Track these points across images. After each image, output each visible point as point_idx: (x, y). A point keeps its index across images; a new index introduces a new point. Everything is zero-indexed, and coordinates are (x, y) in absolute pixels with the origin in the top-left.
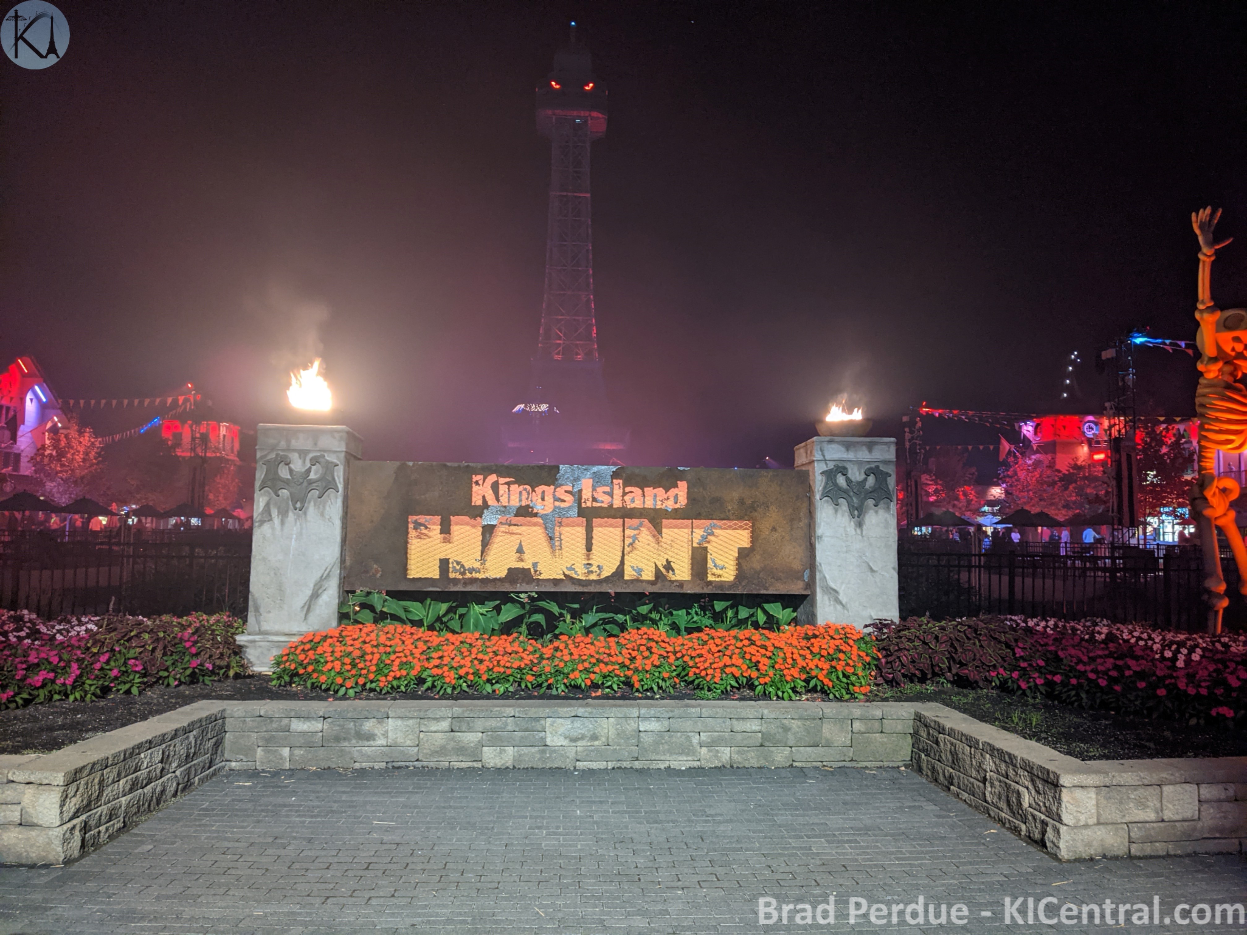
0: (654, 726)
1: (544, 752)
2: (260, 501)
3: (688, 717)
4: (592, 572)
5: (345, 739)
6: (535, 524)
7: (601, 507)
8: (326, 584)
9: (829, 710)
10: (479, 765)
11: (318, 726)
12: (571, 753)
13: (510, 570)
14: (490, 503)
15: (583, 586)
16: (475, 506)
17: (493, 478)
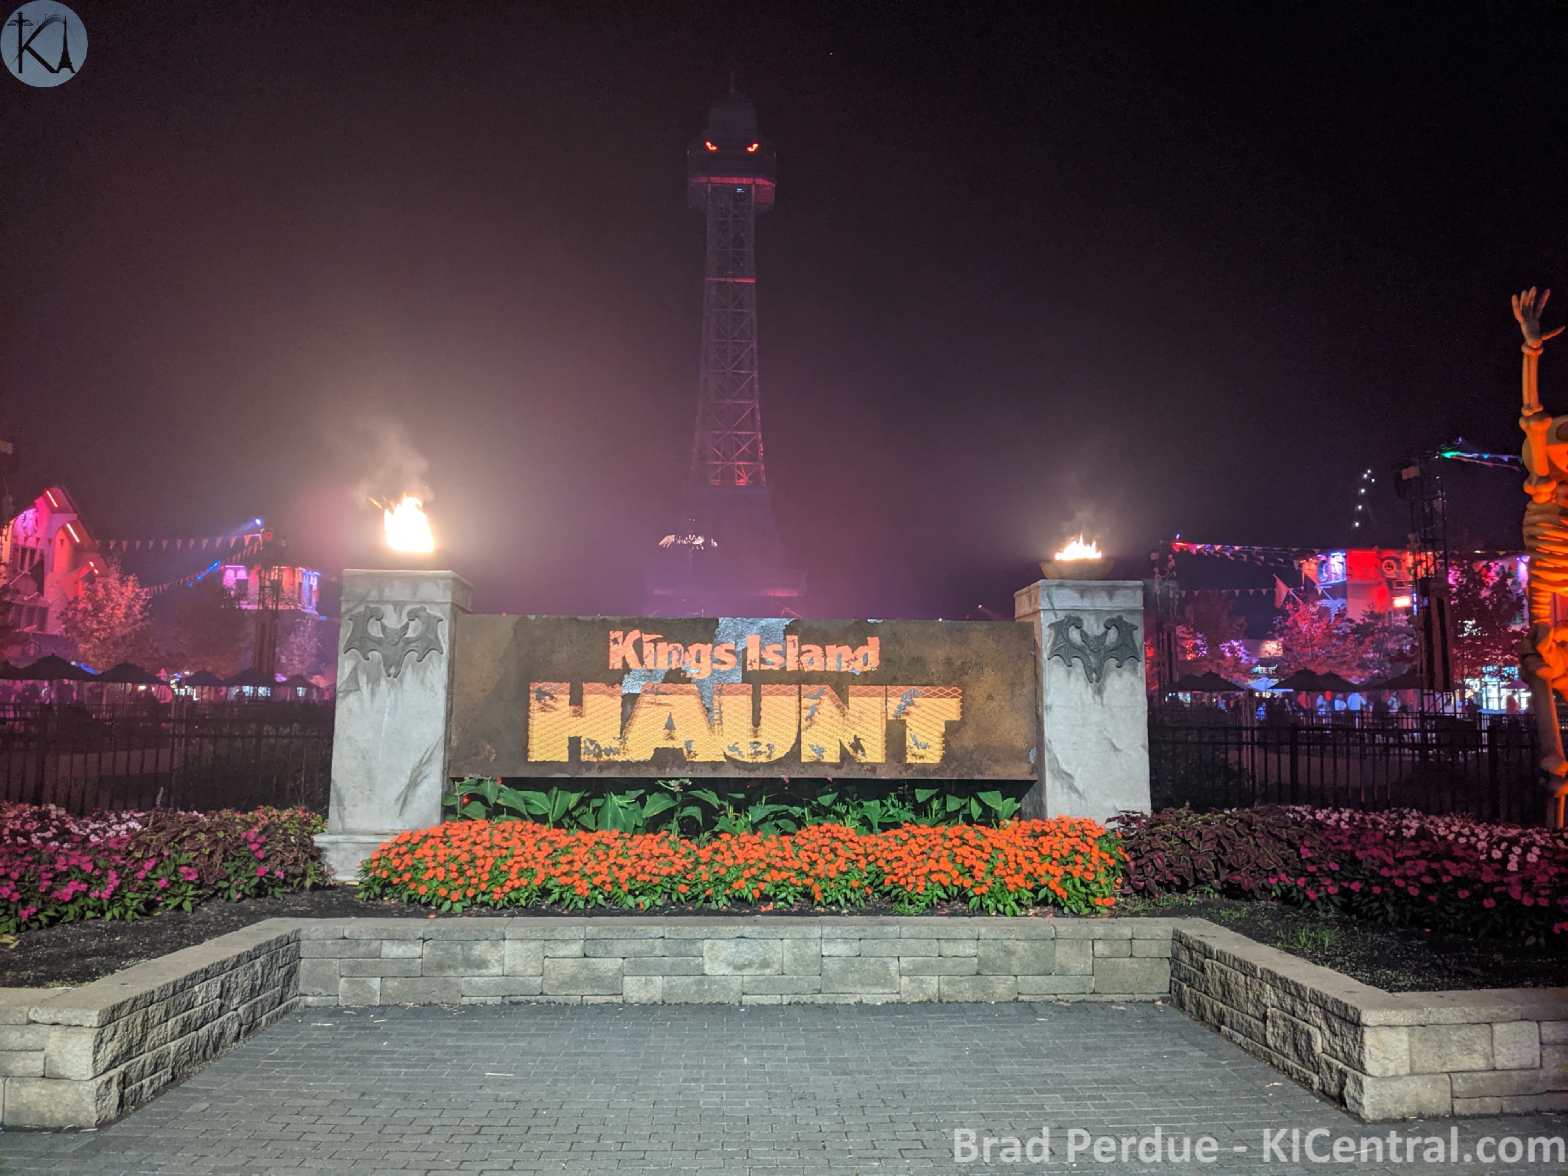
0: (840, 949)
1: (701, 983)
2: (345, 666)
3: (885, 938)
4: (760, 753)
5: (450, 967)
6: (688, 693)
7: (771, 670)
8: (426, 770)
9: (1064, 928)
10: (619, 1000)
11: (416, 950)
12: (736, 984)
13: (657, 750)
14: (631, 666)
15: (751, 770)
16: (613, 670)
17: (635, 634)
